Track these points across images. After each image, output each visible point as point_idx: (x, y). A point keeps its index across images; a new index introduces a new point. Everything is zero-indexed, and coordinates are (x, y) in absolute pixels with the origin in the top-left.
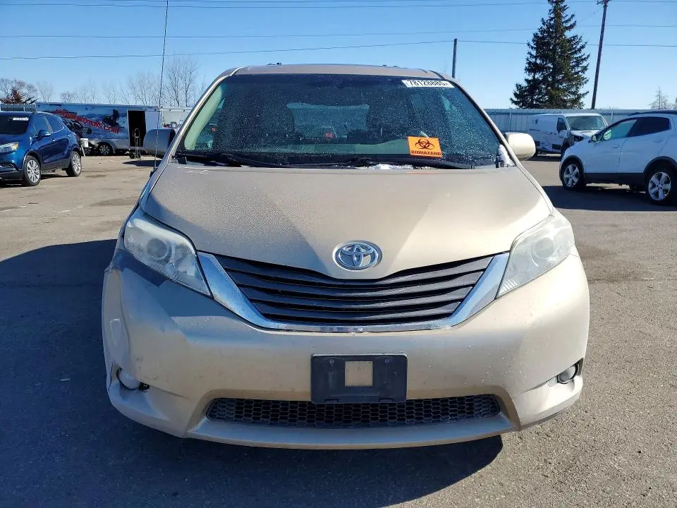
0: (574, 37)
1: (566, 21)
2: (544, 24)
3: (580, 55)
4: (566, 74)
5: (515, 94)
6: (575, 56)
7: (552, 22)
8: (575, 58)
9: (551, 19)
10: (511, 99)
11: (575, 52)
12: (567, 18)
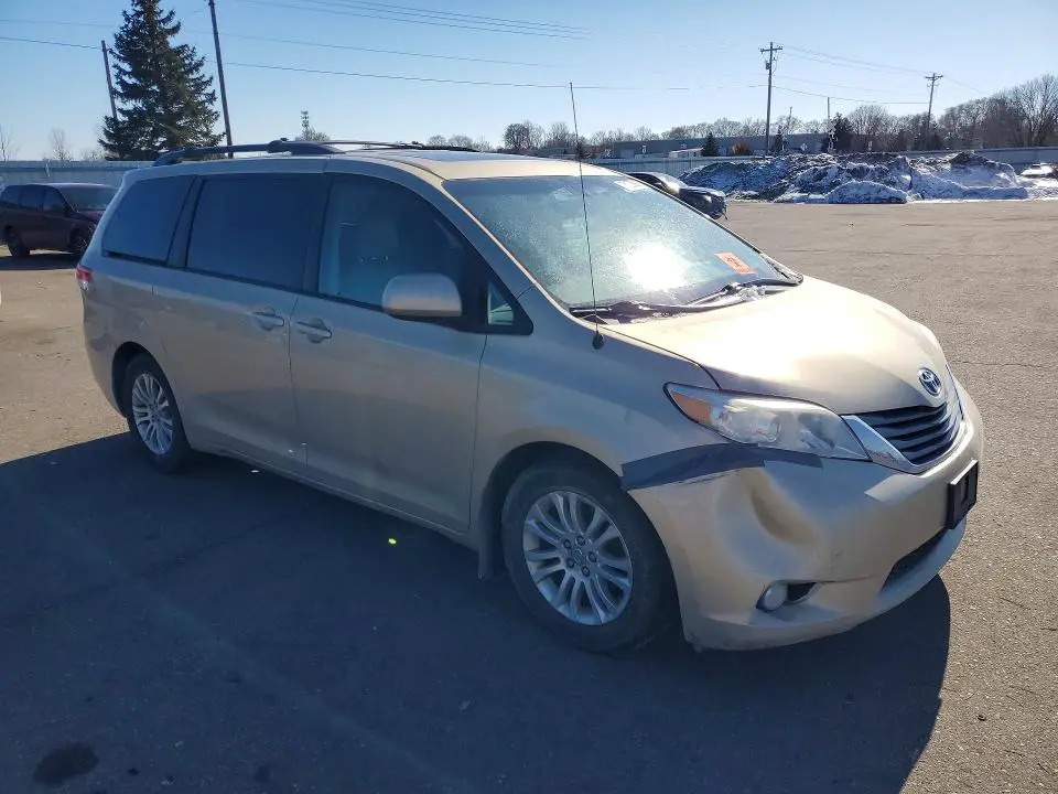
0: (183, 47)
1: (164, 21)
2: (128, 19)
3: (198, 76)
4: (187, 105)
5: (107, 133)
6: (191, 77)
7: (141, 19)
8: (192, 80)
9: (138, 14)
10: (101, 142)
11: (190, 71)
12: (163, 16)
